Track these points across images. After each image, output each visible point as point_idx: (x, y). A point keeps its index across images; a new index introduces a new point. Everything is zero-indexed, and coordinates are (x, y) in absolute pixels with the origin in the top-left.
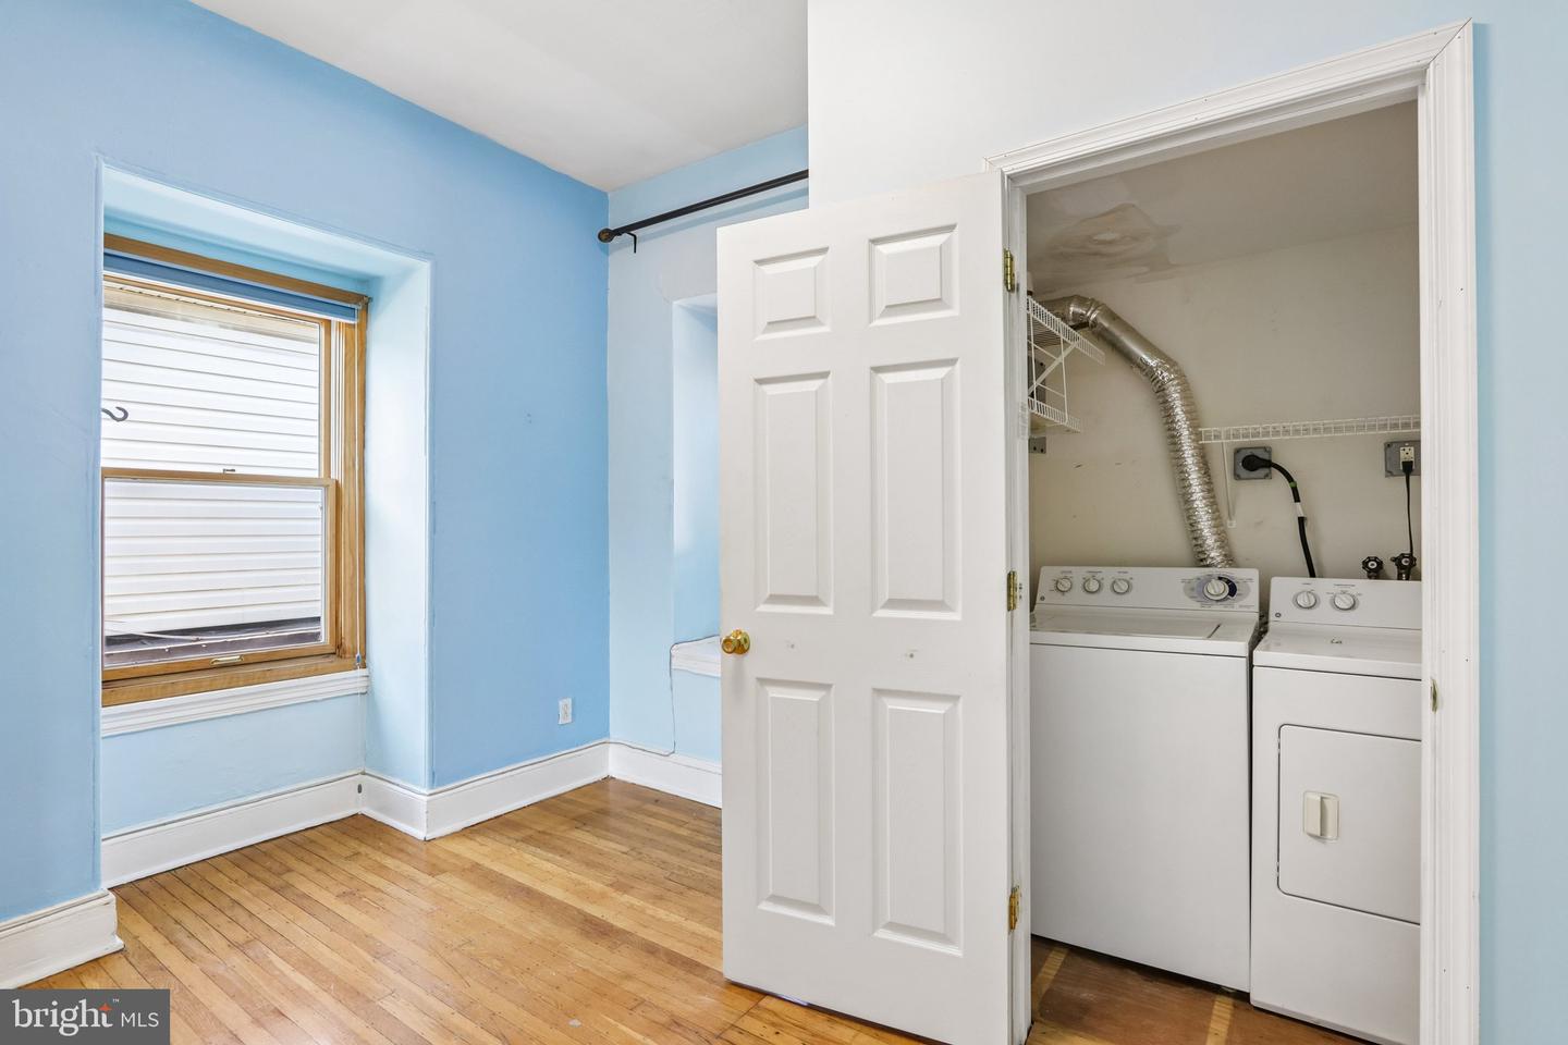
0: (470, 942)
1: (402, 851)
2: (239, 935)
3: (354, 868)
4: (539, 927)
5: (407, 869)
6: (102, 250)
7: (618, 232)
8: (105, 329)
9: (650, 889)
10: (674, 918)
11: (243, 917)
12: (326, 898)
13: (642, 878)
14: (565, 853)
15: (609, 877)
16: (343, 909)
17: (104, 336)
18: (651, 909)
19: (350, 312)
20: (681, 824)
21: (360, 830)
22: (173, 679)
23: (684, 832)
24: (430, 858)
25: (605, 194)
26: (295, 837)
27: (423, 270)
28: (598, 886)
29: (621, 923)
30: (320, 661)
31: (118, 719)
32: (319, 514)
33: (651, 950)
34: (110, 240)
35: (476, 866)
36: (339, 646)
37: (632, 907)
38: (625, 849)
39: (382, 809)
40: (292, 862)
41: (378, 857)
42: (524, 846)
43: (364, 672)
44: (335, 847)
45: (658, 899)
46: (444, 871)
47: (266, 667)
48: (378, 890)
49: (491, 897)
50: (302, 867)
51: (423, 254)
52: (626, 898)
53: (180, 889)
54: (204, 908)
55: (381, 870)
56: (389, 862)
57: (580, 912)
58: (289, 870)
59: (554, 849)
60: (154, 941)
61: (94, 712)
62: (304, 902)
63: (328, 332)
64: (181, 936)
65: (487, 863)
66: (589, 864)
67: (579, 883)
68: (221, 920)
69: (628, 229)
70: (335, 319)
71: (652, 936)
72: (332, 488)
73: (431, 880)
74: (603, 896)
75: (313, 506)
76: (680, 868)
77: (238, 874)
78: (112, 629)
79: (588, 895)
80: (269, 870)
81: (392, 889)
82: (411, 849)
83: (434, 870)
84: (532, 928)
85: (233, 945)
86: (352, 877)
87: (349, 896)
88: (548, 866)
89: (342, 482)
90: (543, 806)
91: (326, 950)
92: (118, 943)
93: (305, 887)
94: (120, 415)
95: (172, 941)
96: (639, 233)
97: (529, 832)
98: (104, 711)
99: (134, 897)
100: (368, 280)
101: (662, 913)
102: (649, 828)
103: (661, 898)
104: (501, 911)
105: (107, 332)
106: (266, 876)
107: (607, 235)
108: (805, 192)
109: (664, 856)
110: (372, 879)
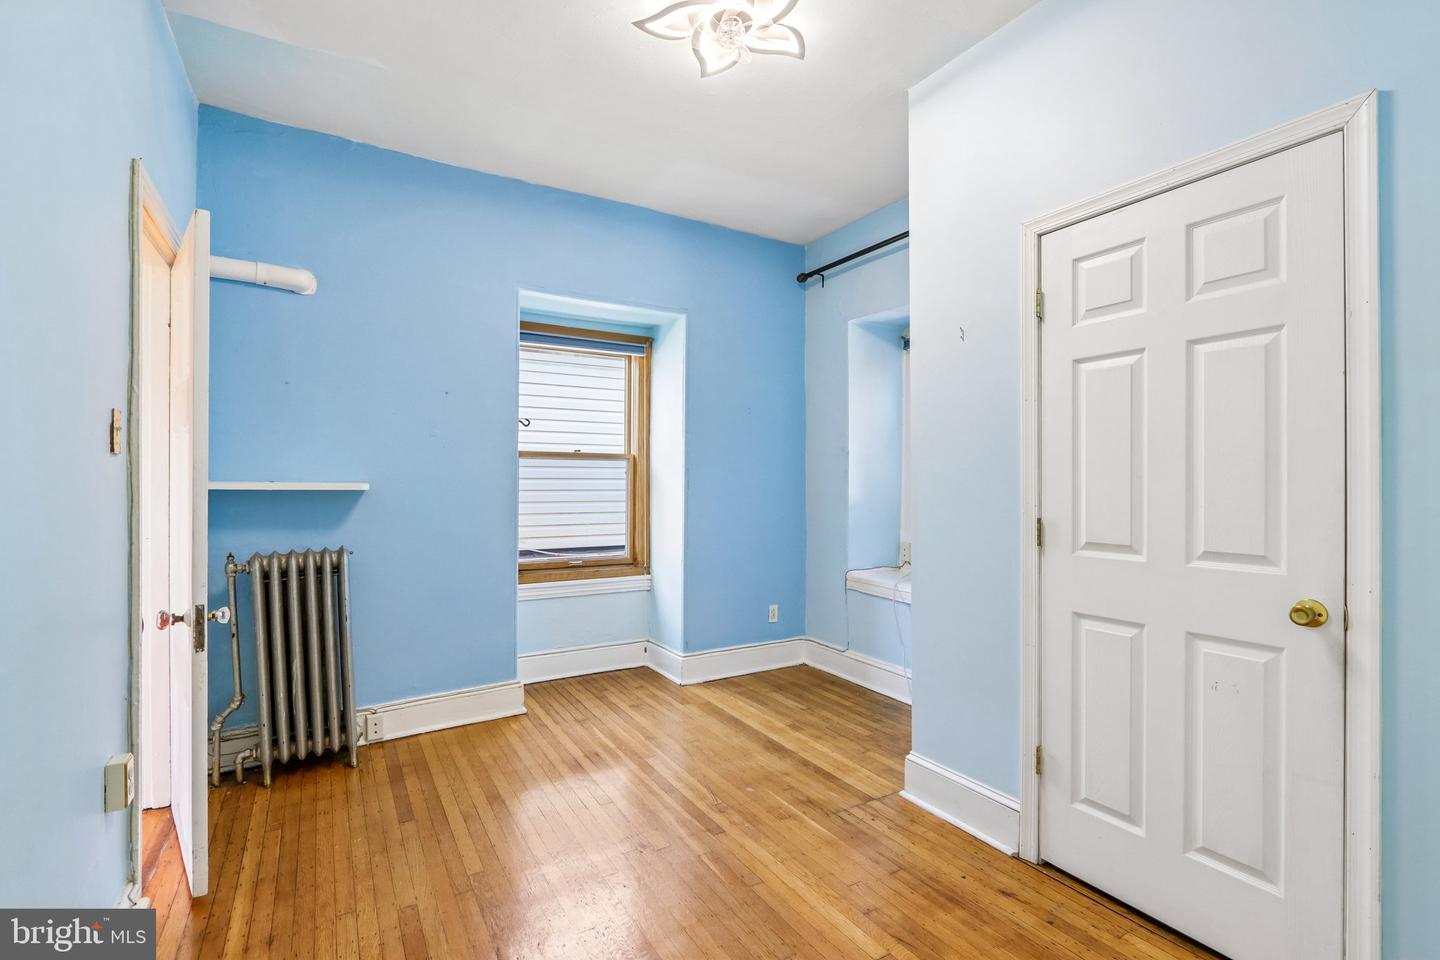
0: (698, 741)
1: (666, 688)
2: (579, 717)
3: (639, 693)
4: (740, 740)
5: (670, 699)
6: (519, 331)
7: (811, 275)
8: (521, 365)
9: (814, 732)
10: (825, 749)
11: (582, 709)
12: (624, 707)
13: (812, 725)
14: (765, 704)
15: (788, 722)
16: (632, 713)
17: (521, 368)
18: (812, 743)
19: (640, 350)
20: (847, 698)
21: (646, 676)
22: (548, 572)
23: (847, 704)
24: (681, 693)
25: (803, 247)
26: (611, 674)
27: (682, 319)
28: (781, 725)
29: (789, 746)
30: (625, 567)
31: (526, 591)
32: (624, 476)
33: (806, 763)
34: (524, 325)
35: (708, 703)
36: (635, 559)
37: (799, 739)
38: (804, 707)
39: (659, 665)
40: (609, 687)
41: (651, 688)
42: (737, 696)
43: (648, 577)
44: (631, 681)
45: (818, 738)
46: (688, 703)
47: (596, 569)
48: (651, 706)
49: (715, 721)
50: (612, 689)
51: (681, 310)
52: (797, 734)
53: (552, 691)
54: (563, 701)
55: (654, 697)
56: (659, 693)
57: (765, 736)
58: (606, 690)
59: (758, 701)
60: (541, 713)
61: (515, 588)
62: (613, 707)
63: (630, 363)
64: (553, 712)
65: (715, 702)
66: (778, 712)
67: (769, 722)
68: (571, 708)
69: (818, 272)
70: (633, 355)
71: (806, 756)
72: (632, 460)
73: (681, 706)
74: (782, 730)
75: (621, 469)
76: (838, 723)
77: (580, 687)
78: (523, 546)
79: (773, 729)
80: (596, 688)
81: (659, 707)
82: (673, 689)
83: (684, 701)
84: (735, 739)
85: (576, 720)
86: (638, 698)
87: (635, 707)
88: (752, 709)
89: (637, 456)
90: (757, 676)
91: (622, 731)
92: (524, 710)
93: (613, 699)
94: (526, 423)
95: (548, 713)
96: (825, 273)
97: (744, 690)
98: (520, 586)
99: (532, 690)
100: (652, 328)
101: (818, 746)
102: (823, 697)
103: (820, 738)
104: (718, 728)
105: (522, 366)
106: (594, 691)
107: (803, 278)
108: (907, 246)
109: (829, 715)
110: (649, 701)
